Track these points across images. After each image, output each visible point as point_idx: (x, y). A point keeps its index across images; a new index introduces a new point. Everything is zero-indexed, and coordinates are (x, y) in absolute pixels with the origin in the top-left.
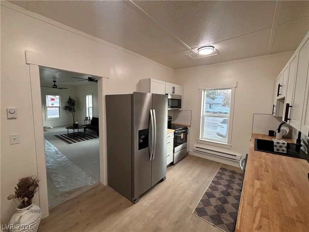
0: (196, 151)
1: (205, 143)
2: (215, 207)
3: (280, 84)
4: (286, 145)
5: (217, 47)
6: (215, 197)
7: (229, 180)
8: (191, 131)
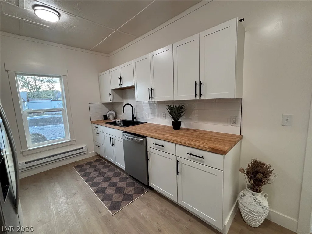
0: (25, 169)
2: (116, 193)
3: (120, 77)
4: (122, 122)
7: (95, 170)
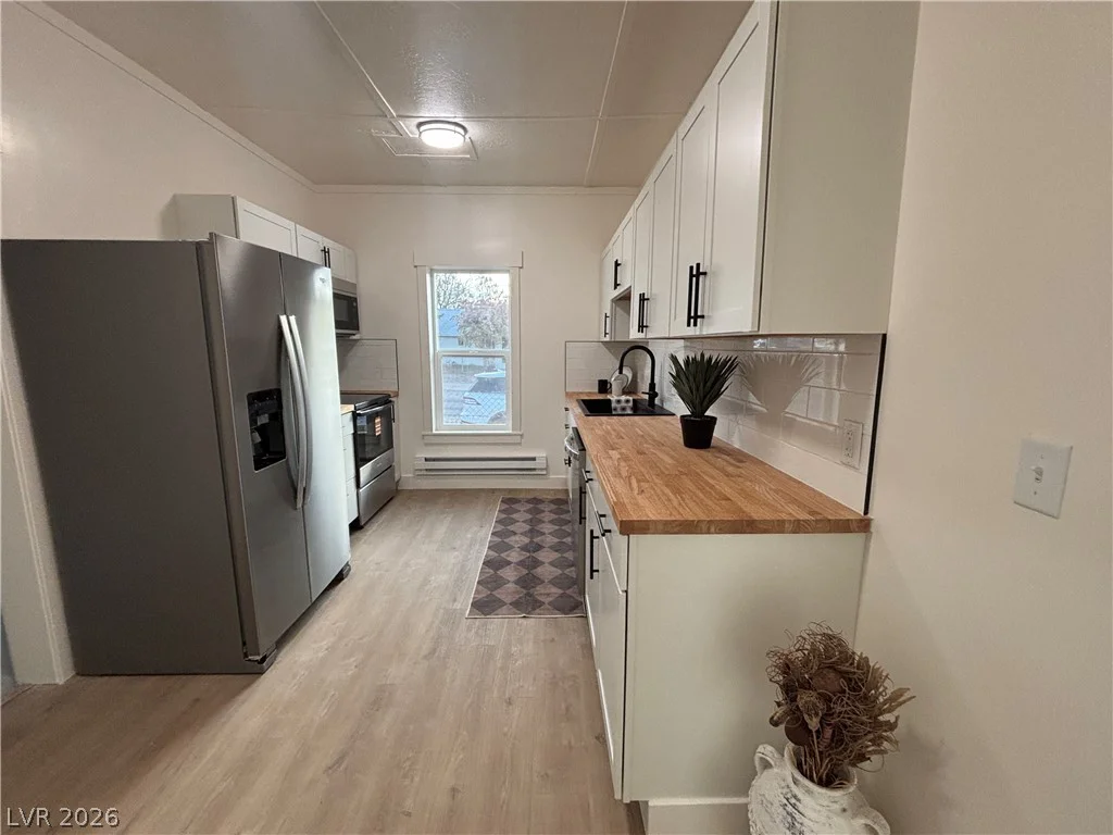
0: (425, 473)
1: (446, 440)
2: (516, 582)
3: (616, 262)
4: (631, 404)
5: (475, 130)
6: (509, 563)
7: (531, 520)
8: (401, 408)
